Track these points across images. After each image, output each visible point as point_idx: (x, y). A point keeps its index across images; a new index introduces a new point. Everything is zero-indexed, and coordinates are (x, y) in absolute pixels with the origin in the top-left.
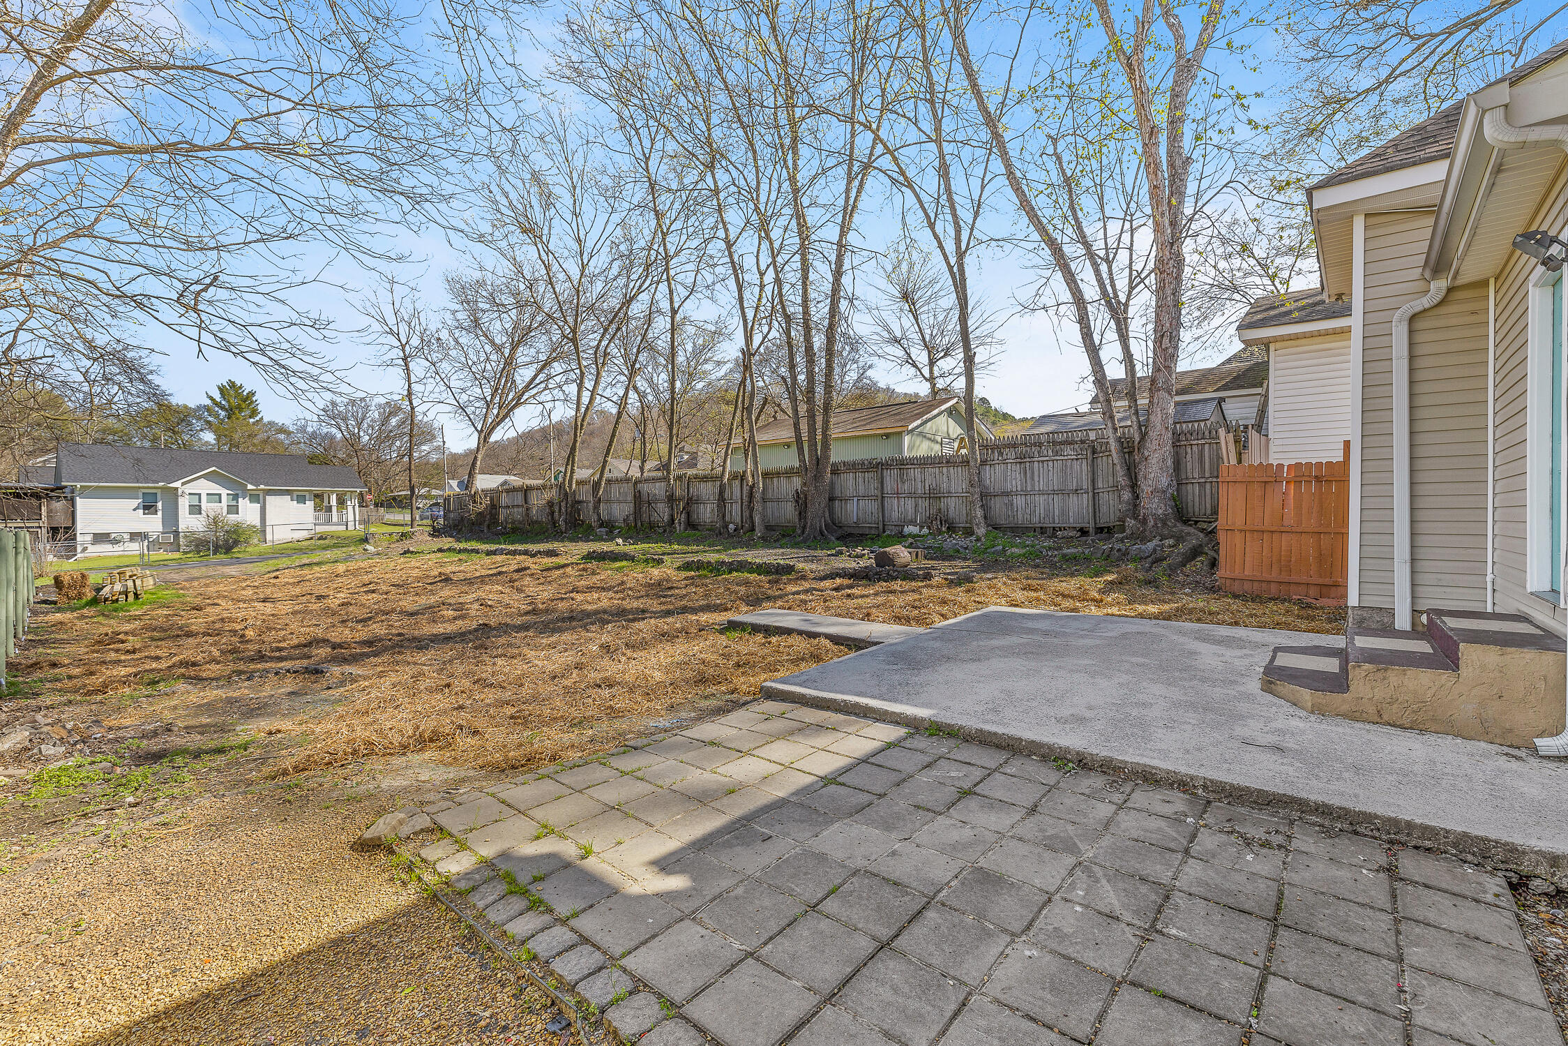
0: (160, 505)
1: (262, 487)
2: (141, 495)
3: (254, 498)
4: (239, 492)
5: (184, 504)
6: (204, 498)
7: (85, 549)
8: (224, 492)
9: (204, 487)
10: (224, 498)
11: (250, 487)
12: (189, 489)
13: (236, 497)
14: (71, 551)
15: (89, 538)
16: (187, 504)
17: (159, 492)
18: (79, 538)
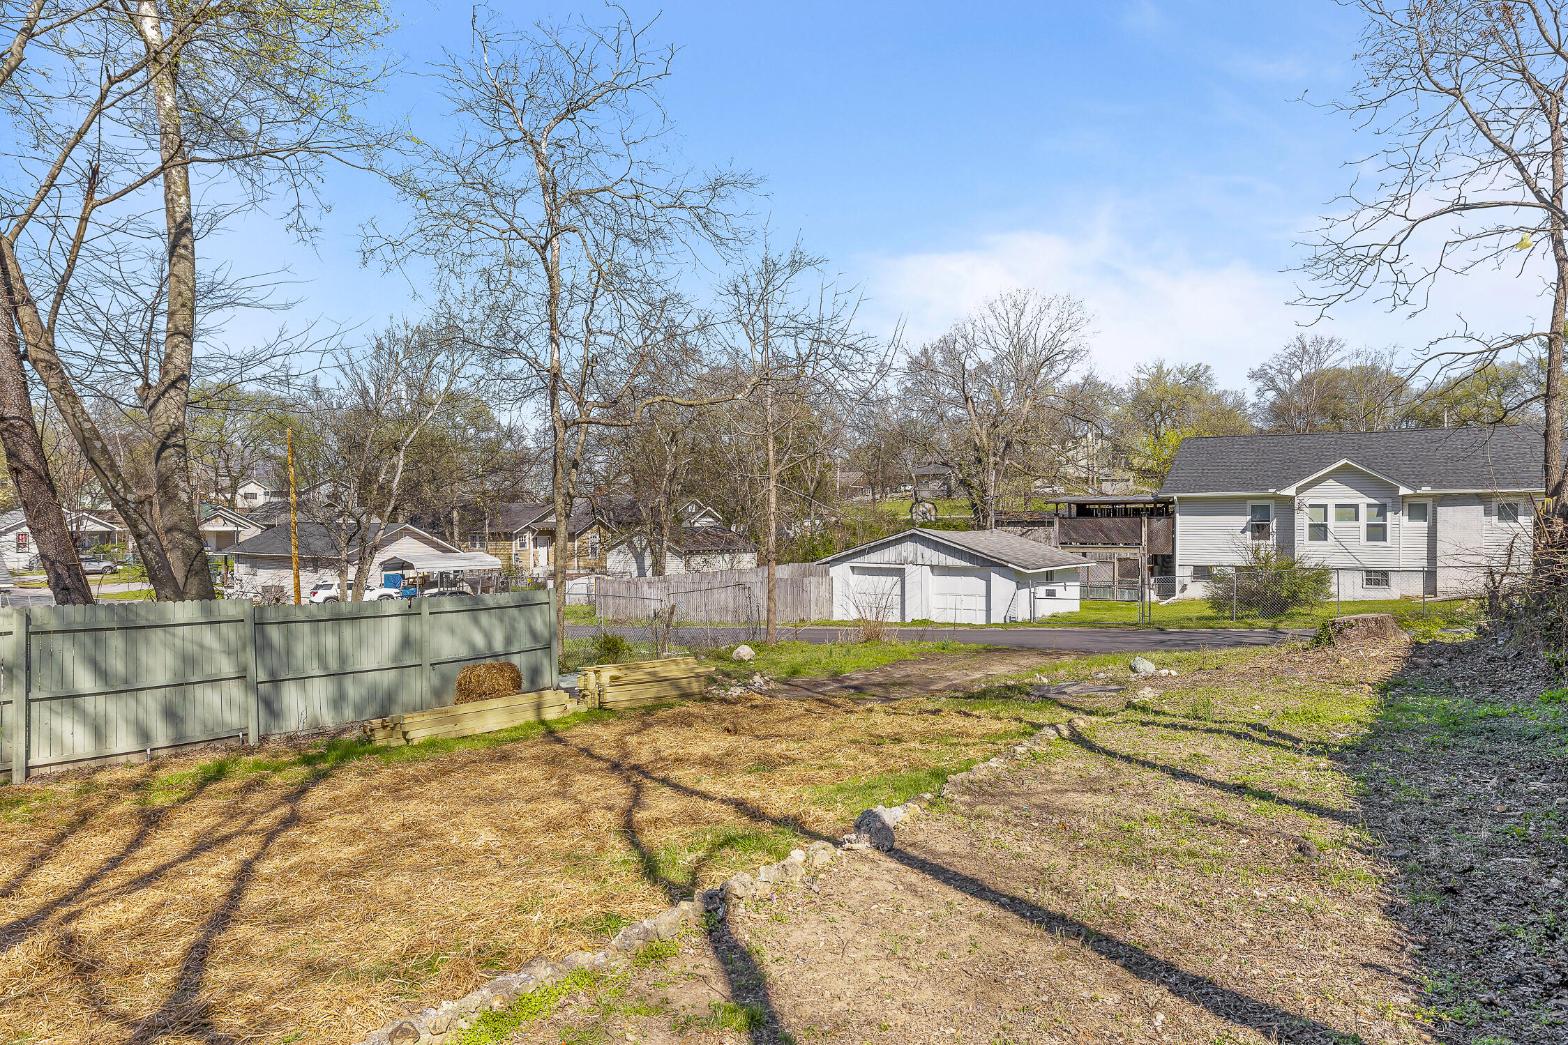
0: (1274, 525)
1: (1426, 490)
2: (1249, 510)
3: (1418, 510)
4: (1388, 501)
5: (1303, 521)
6: (1332, 512)
7: (1184, 588)
8: (1363, 501)
9: (1334, 493)
10: (1363, 511)
11: (1404, 491)
12: (1309, 498)
13: (1382, 510)
14: (1167, 591)
15: (1189, 571)
16: (1307, 522)
17: (1272, 503)
18: (1178, 572)
